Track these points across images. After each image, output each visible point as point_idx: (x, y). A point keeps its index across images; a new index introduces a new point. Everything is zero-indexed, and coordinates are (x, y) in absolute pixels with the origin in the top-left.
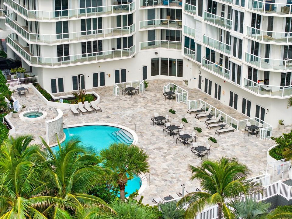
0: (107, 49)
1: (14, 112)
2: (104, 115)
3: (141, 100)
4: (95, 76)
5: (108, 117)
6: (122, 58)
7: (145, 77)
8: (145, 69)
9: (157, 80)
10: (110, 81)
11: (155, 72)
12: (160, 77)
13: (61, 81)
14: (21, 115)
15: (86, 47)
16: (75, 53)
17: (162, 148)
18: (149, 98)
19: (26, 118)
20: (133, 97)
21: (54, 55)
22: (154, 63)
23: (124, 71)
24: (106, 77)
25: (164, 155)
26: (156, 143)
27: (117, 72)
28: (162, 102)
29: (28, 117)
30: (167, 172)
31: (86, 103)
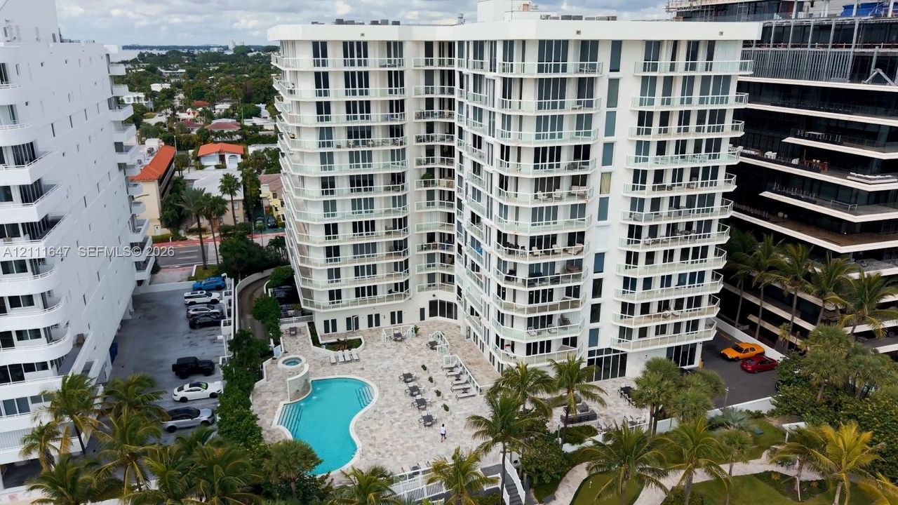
0: (381, 293)
1: (274, 359)
2: (360, 366)
3: (404, 348)
4: (370, 317)
5: (362, 369)
6: (394, 302)
7: (422, 318)
8: (422, 311)
9: (434, 322)
10: (385, 322)
11: (433, 313)
12: (439, 318)
13: (334, 322)
14: (280, 362)
15: (359, 292)
16: (348, 297)
17: (395, 412)
18: (414, 346)
19: (285, 366)
20: (399, 344)
21: (325, 300)
22: (433, 305)
23: (400, 313)
24: (381, 318)
25: (393, 421)
26: (393, 405)
27: (393, 314)
28: (424, 352)
29: (287, 364)
30: (385, 443)
31: (346, 351)
